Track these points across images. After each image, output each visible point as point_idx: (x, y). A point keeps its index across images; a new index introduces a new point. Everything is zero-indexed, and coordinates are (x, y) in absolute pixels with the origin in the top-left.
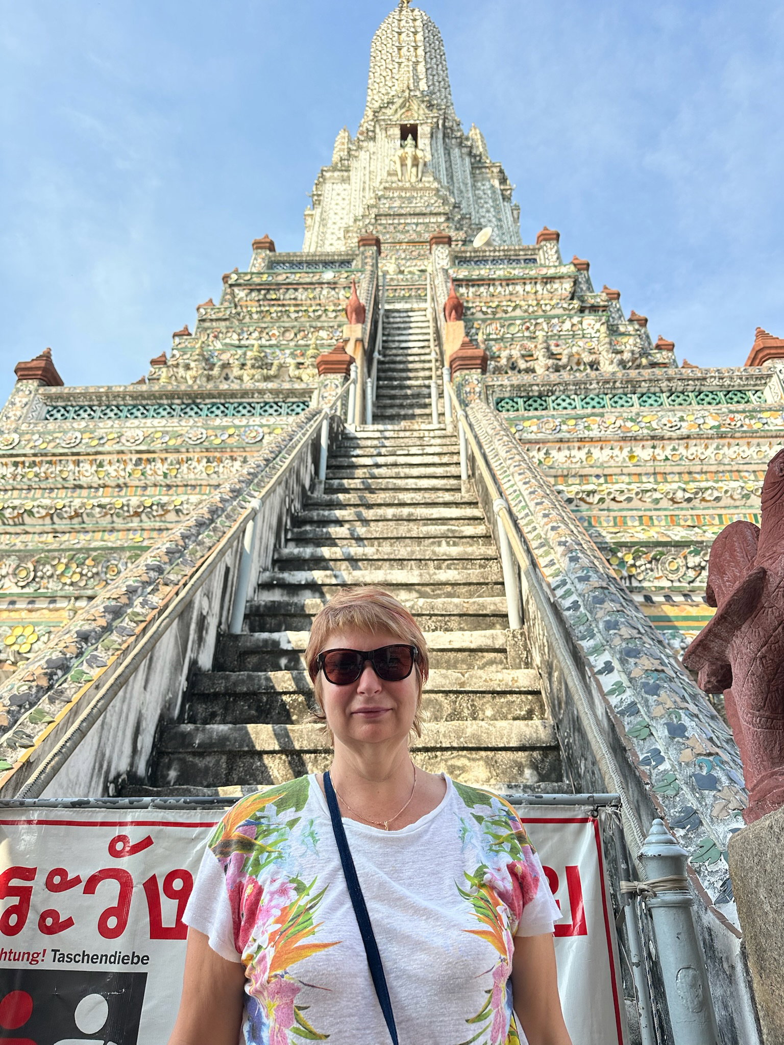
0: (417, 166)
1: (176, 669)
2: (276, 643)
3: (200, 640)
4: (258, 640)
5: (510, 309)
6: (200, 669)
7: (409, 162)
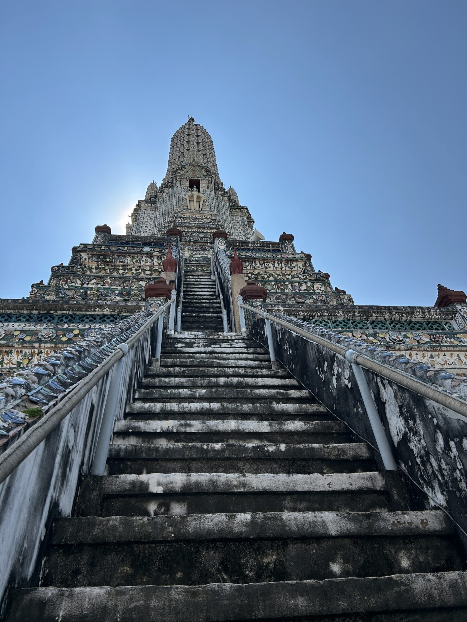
0: (199, 202)
1: (36, 509)
2: (144, 486)
3: (64, 477)
4: (124, 482)
5: (266, 276)
6: (60, 513)
7: (195, 199)
